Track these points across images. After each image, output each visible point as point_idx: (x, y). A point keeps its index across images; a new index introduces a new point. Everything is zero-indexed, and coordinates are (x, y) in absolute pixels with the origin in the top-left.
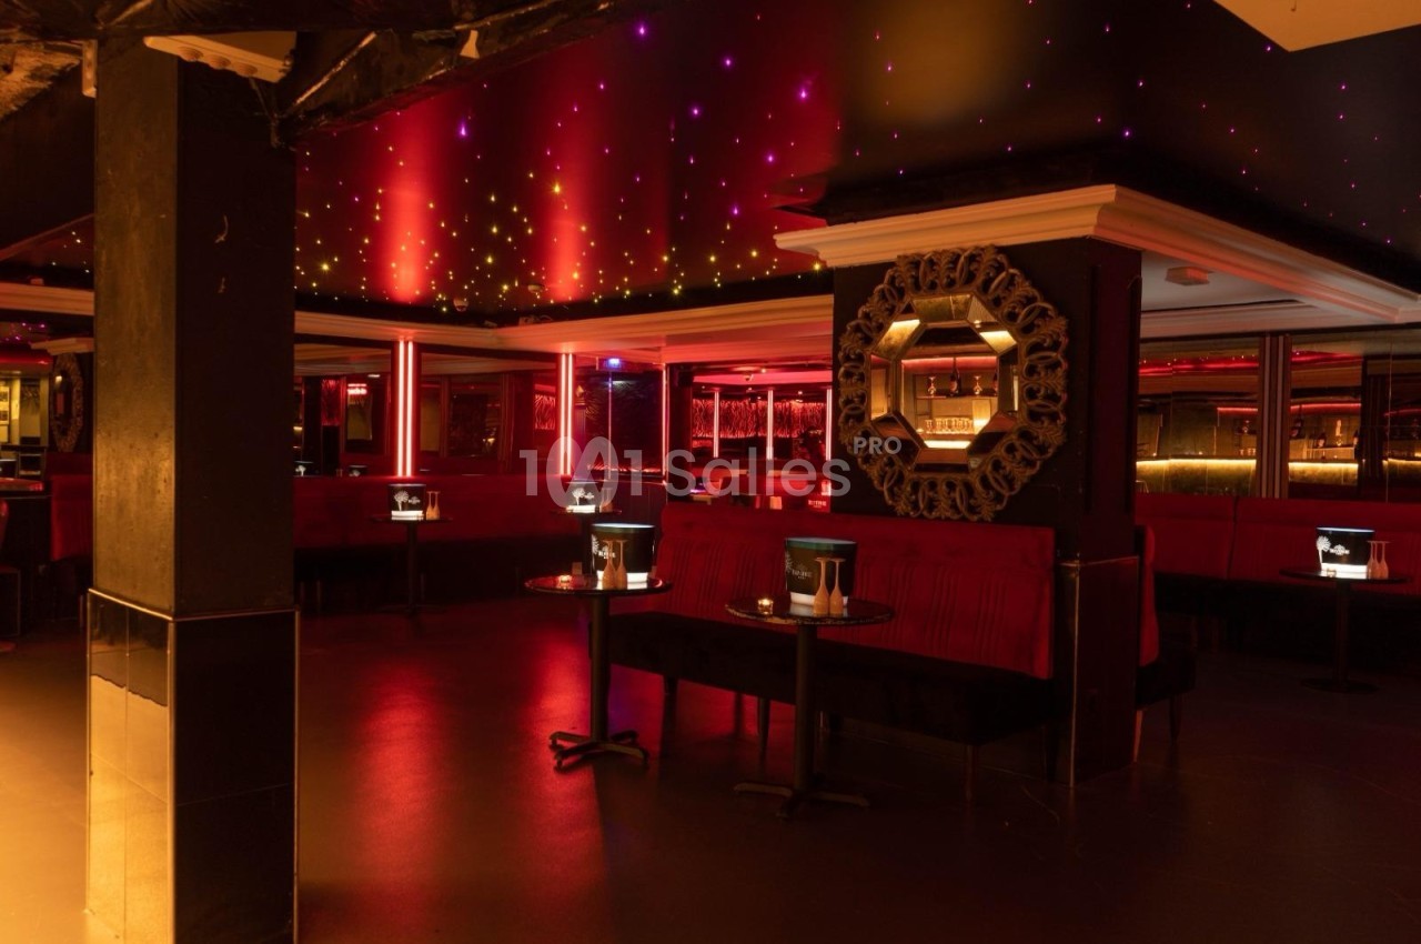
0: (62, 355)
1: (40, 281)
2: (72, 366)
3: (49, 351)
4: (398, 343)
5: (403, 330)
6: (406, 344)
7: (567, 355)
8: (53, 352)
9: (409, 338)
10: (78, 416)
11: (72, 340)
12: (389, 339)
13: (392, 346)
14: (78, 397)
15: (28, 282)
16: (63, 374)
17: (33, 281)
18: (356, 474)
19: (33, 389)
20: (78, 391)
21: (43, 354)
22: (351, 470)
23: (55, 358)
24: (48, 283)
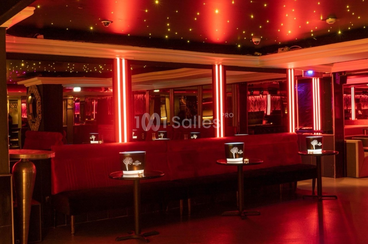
0: (31, 87)
1: (42, 36)
2: (36, 91)
3: (25, 85)
4: (215, 66)
5: (217, 58)
6: (219, 66)
7: (291, 69)
8: (27, 85)
9: (220, 63)
10: (39, 114)
11: (36, 78)
12: (210, 64)
13: (211, 67)
14: (39, 106)
15: (36, 37)
16: (32, 95)
17: (38, 37)
18: (195, 137)
19: (14, 104)
20: (38, 103)
21: (22, 87)
22: (192, 135)
23: (28, 88)
24: (46, 37)
